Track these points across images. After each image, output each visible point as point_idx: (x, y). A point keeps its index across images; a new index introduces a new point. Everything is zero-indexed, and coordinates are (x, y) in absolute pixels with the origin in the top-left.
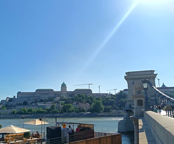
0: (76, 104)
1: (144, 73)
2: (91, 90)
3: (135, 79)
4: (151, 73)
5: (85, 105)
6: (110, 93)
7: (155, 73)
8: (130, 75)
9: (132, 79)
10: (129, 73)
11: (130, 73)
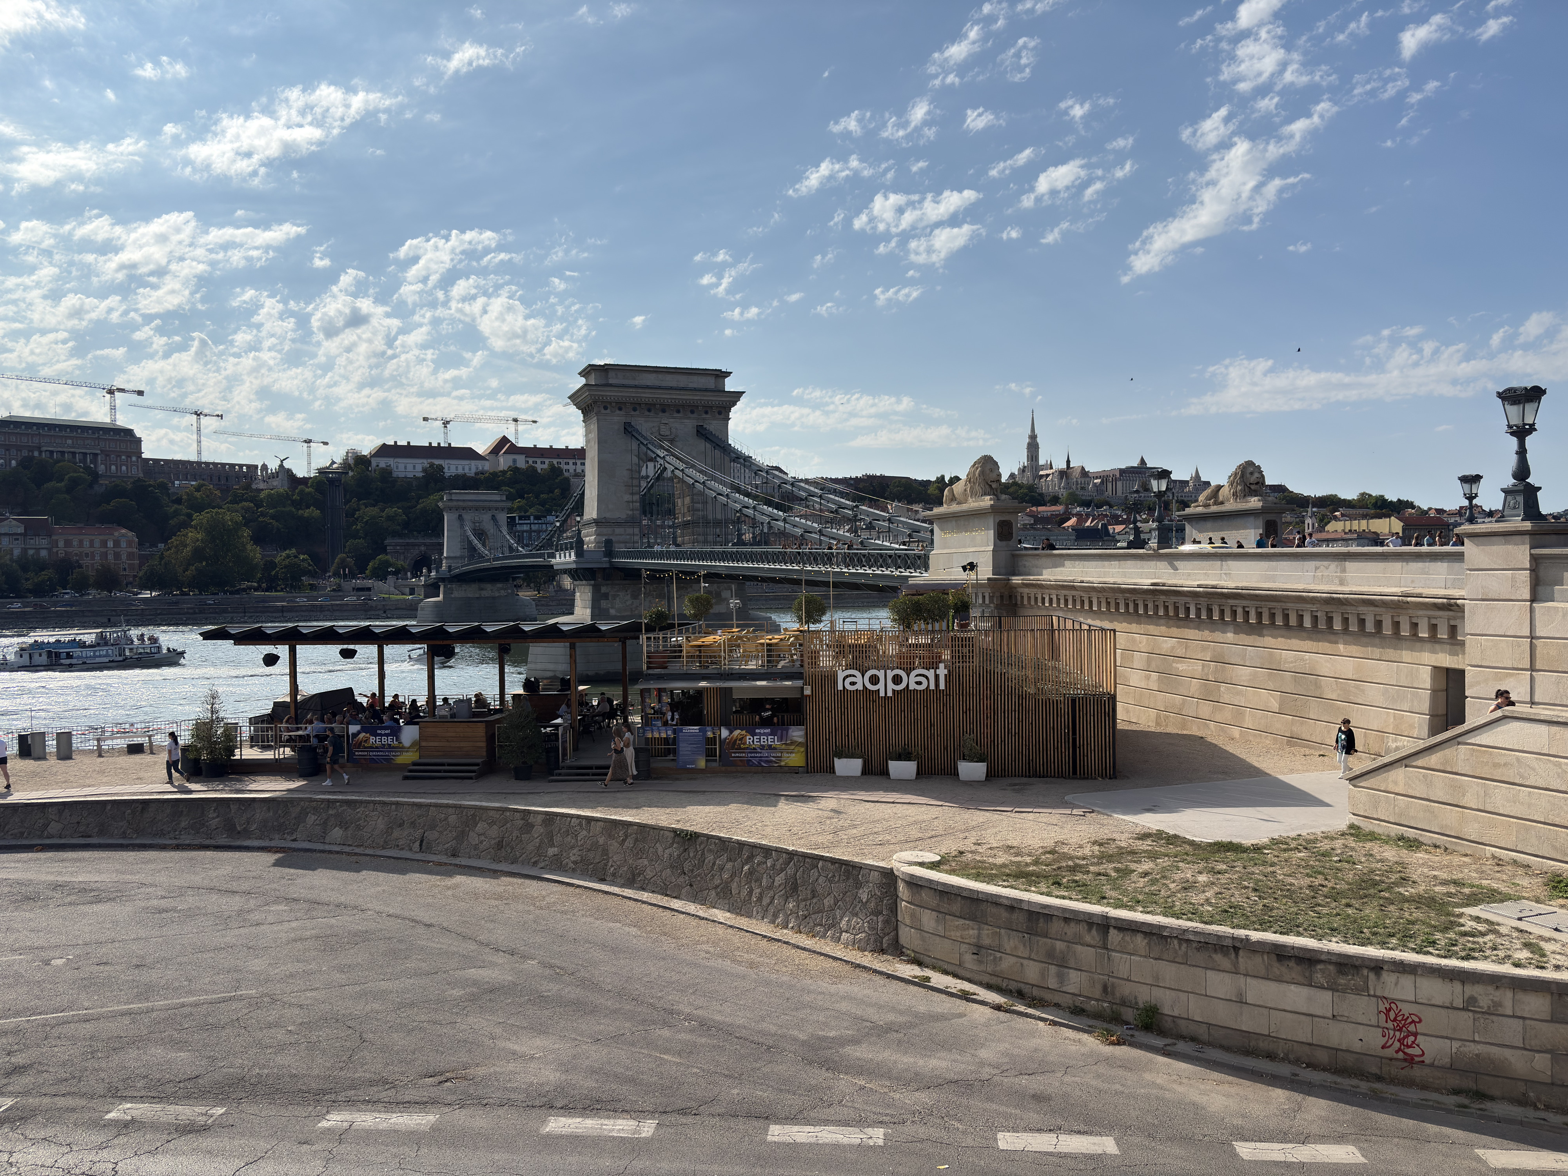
0: (21, 530)
1: (683, 381)
2: (129, 432)
3: (635, 410)
4: (710, 383)
5: (104, 544)
6: (281, 466)
7: (730, 385)
8: (611, 381)
9: (620, 406)
10: (605, 369)
11: (611, 374)
